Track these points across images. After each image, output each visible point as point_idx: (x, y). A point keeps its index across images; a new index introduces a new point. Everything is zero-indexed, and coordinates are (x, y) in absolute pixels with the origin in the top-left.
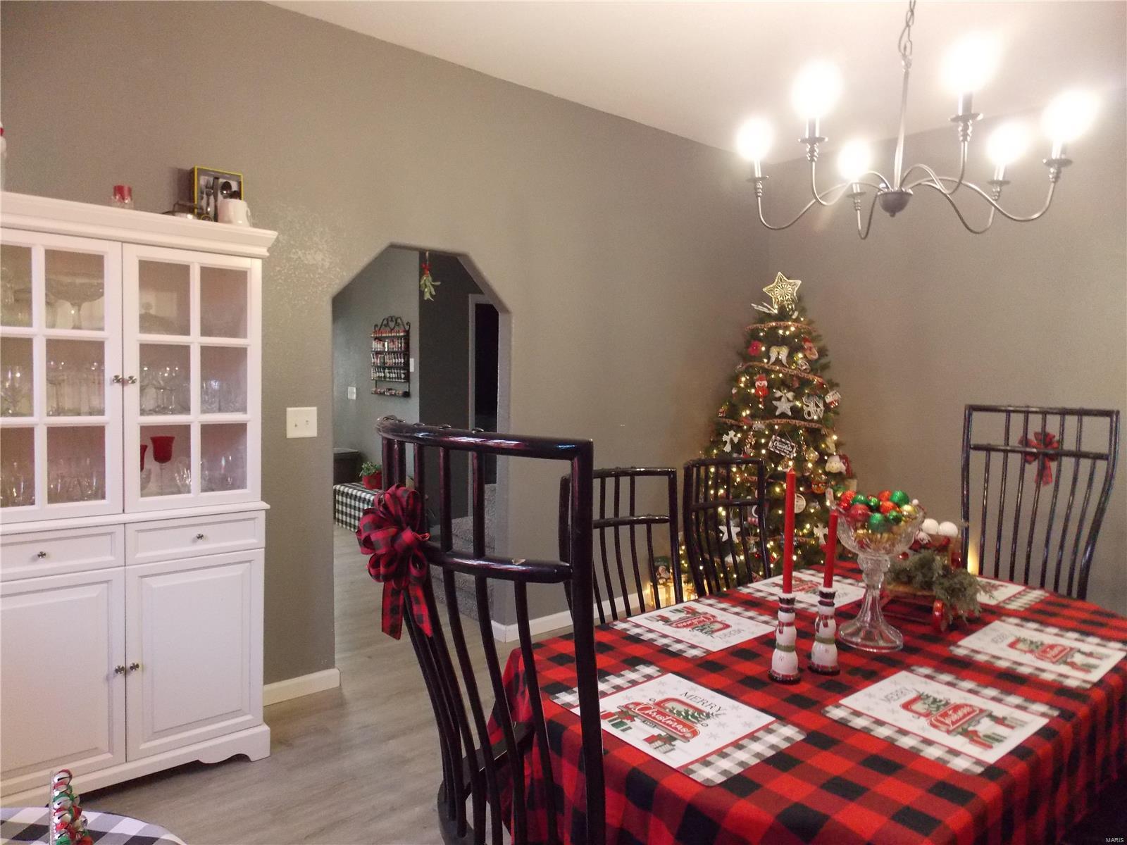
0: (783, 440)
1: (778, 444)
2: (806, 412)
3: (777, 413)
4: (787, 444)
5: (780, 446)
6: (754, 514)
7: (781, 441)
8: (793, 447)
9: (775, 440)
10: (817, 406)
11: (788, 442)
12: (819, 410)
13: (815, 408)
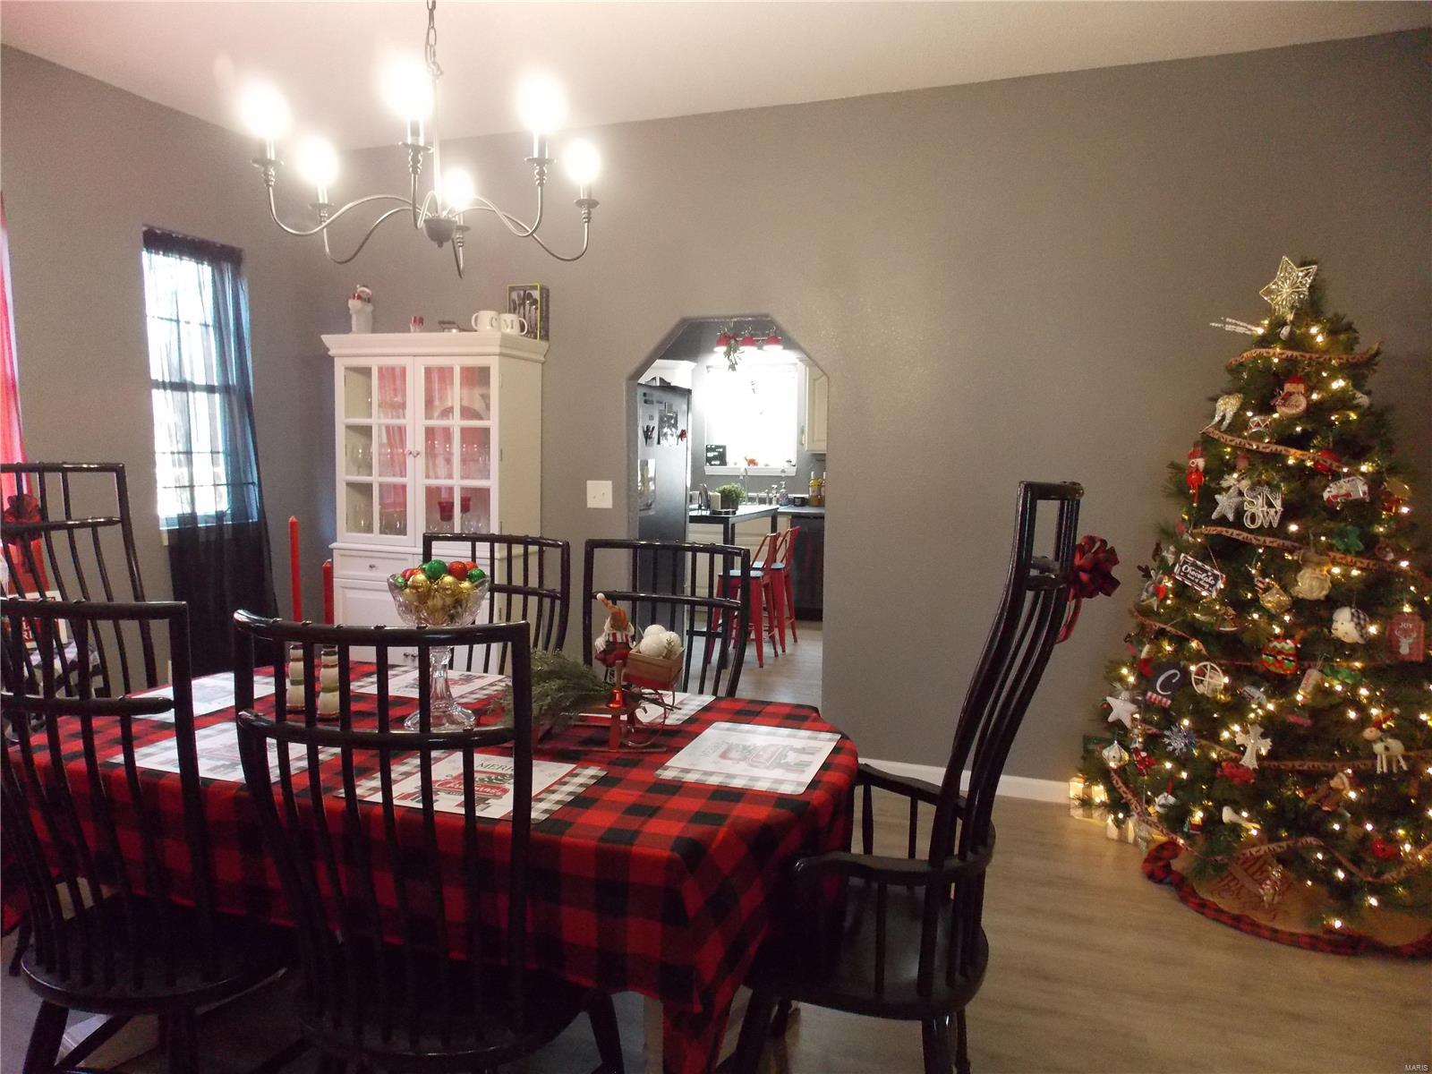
0: (1199, 563)
1: (1189, 569)
2: (1248, 514)
3: (1214, 516)
4: (1206, 571)
5: (1193, 573)
6: (1158, 690)
7: (1194, 565)
8: (1216, 578)
9: (1185, 563)
10: (1270, 505)
11: (1207, 567)
12: (1272, 511)
13: (1265, 508)
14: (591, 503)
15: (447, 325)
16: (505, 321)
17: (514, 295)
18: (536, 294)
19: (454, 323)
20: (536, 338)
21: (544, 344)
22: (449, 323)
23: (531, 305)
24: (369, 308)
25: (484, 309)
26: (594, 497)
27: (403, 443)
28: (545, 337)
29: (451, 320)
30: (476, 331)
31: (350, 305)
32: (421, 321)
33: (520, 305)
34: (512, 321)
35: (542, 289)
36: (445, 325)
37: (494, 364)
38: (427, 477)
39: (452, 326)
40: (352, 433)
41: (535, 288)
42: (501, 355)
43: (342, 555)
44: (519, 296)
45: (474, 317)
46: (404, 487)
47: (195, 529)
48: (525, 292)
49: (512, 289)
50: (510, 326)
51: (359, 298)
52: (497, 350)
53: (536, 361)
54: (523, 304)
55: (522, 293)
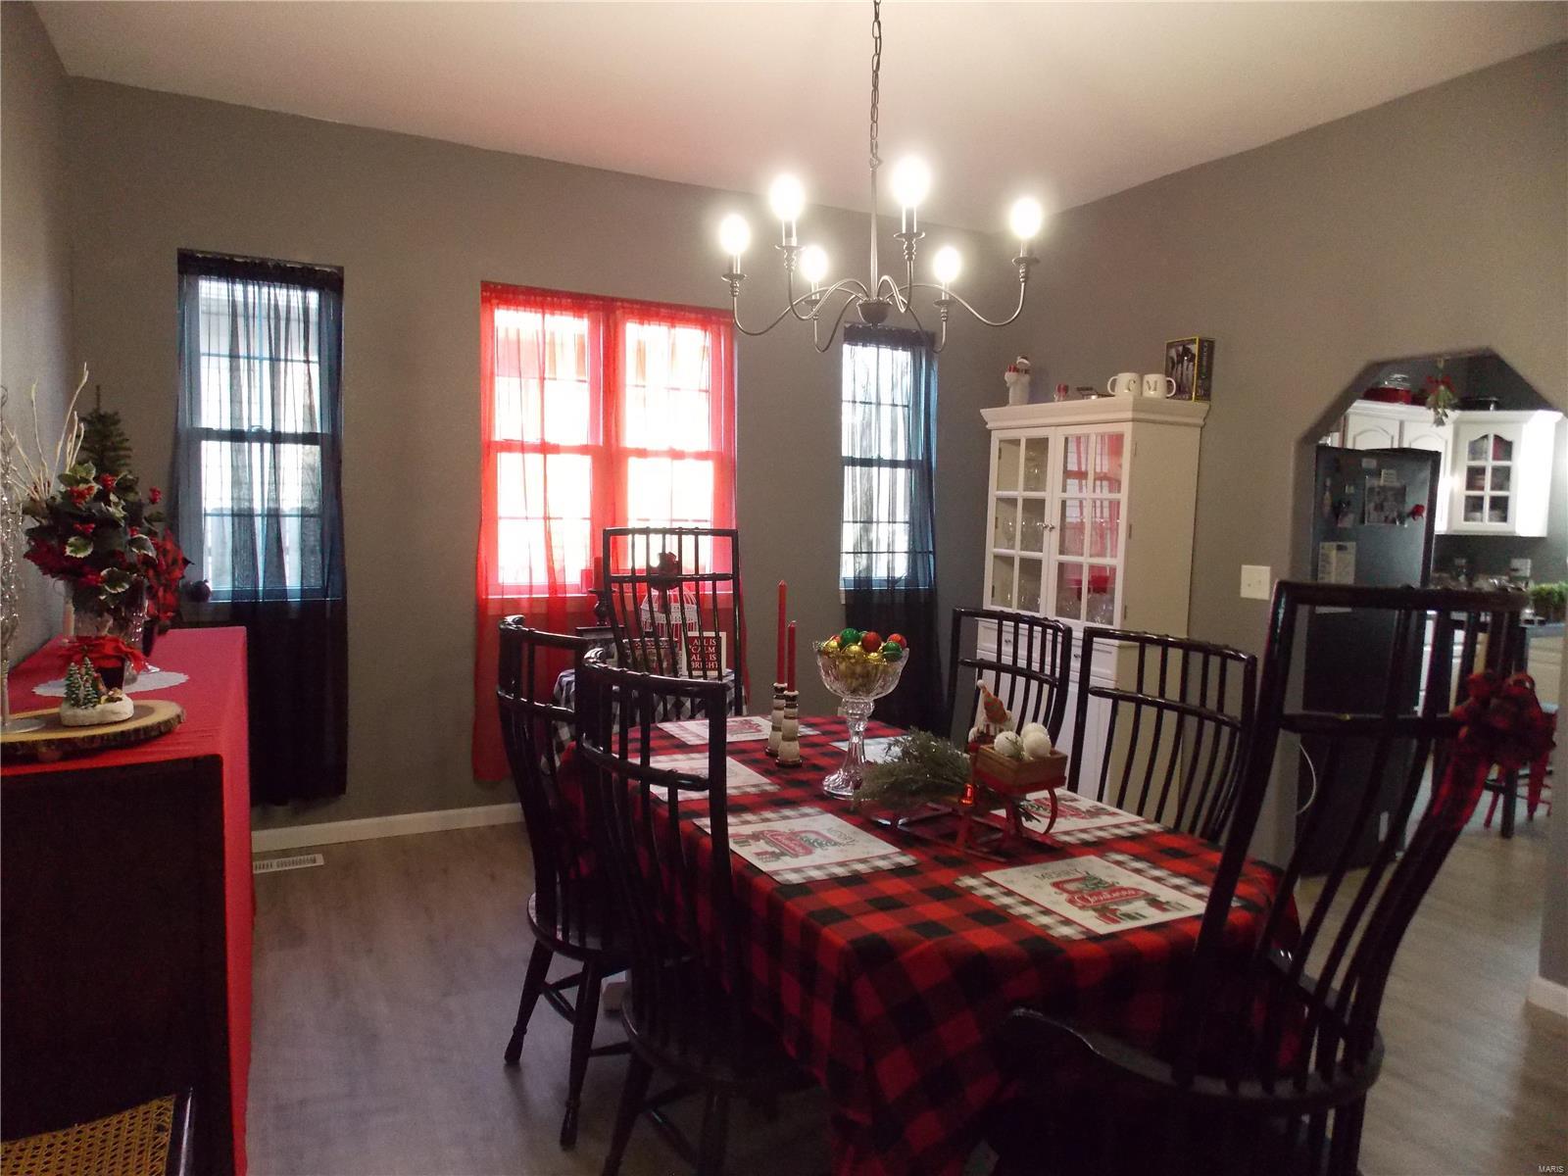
14: (1246, 592)
15: (1087, 392)
16: (1148, 382)
17: (1173, 353)
18: (1195, 348)
19: (1091, 389)
20: (1191, 398)
21: (1203, 406)
22: (1087, 389)
23: (1189, 361)
24: (1026, 378)
25: (1121, 372)
26: (1249, 585)
27: (1041, 517)
28: (1205, 395)
29: (1089, 386)
30: (1113, 396)
31: (1006, 378)
32: (1066, 389)
33: (1178, 363)
34: (1156, 382)
35: (1201, 342)
36: (1084, 391)
37: (1127, 429)
38: (1062, 552)
39: (1090, 392)
40: (1003, 505)
41: (1193, 341)
42: (1133, 420)
43: (986, 628)
44: (1177, 351)
45: (1109, 383)
46: (1039, 562)
47: (870, 592)
48: (1184, 347)
49: (1170, 346)
50: (1152, 388)
51: (1016, 370)
52: (1129, 415)
53: (1195, 425)
54: (1181, 361)
55: (1181, 348)
